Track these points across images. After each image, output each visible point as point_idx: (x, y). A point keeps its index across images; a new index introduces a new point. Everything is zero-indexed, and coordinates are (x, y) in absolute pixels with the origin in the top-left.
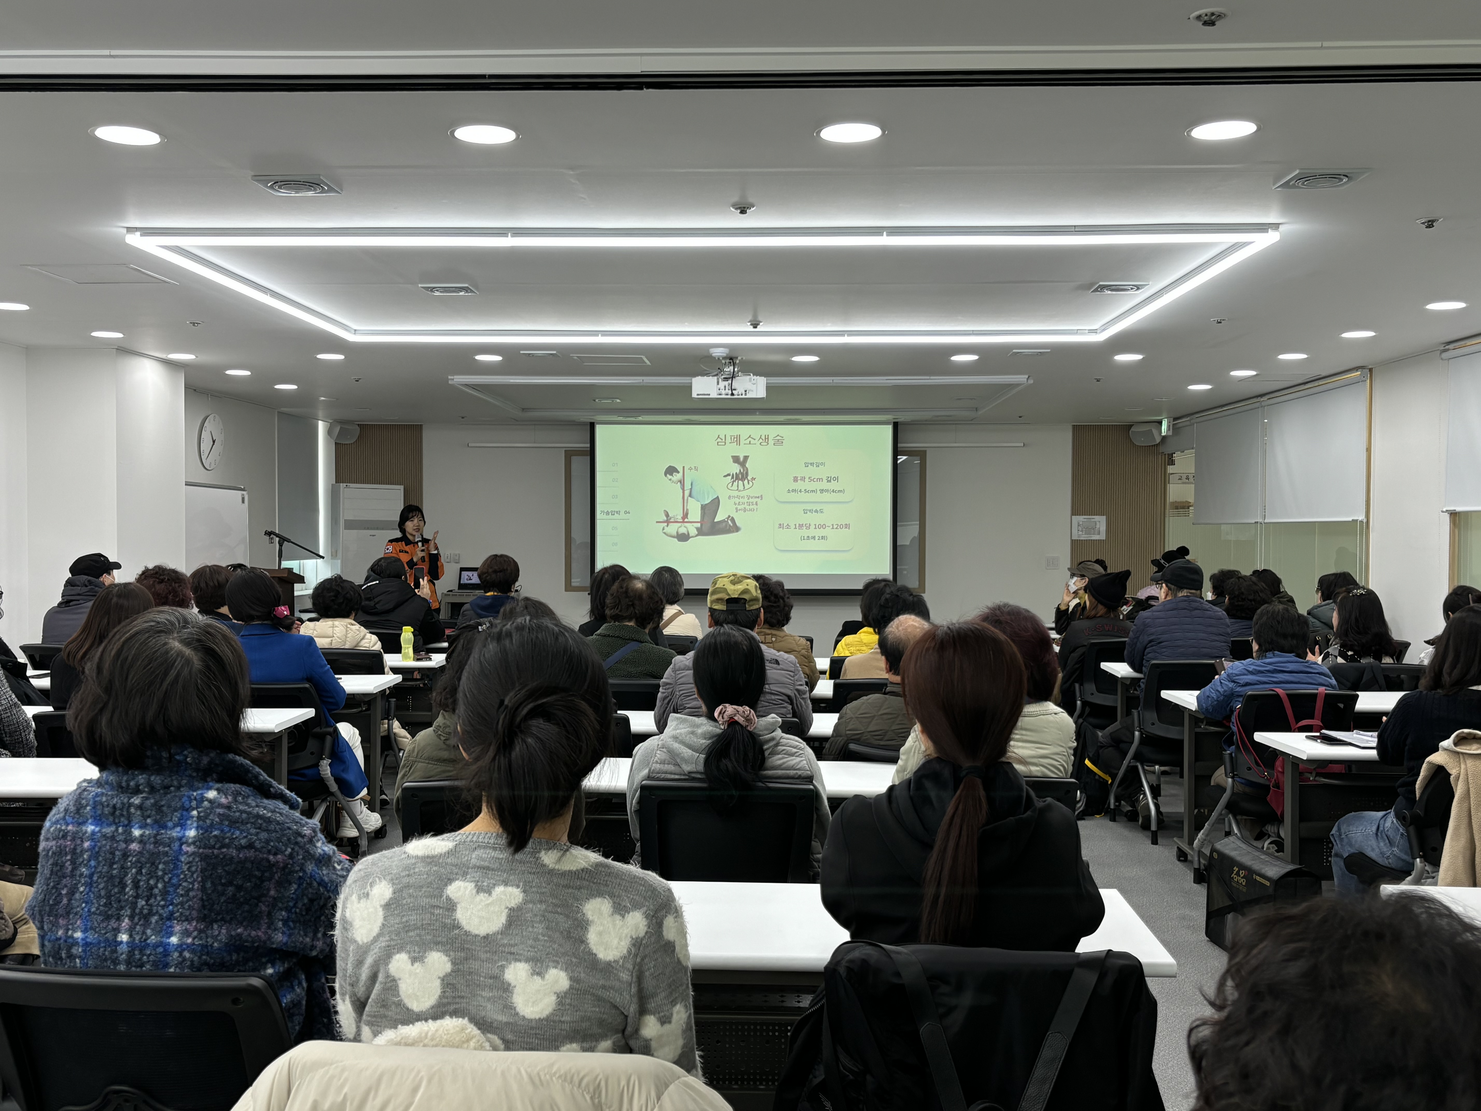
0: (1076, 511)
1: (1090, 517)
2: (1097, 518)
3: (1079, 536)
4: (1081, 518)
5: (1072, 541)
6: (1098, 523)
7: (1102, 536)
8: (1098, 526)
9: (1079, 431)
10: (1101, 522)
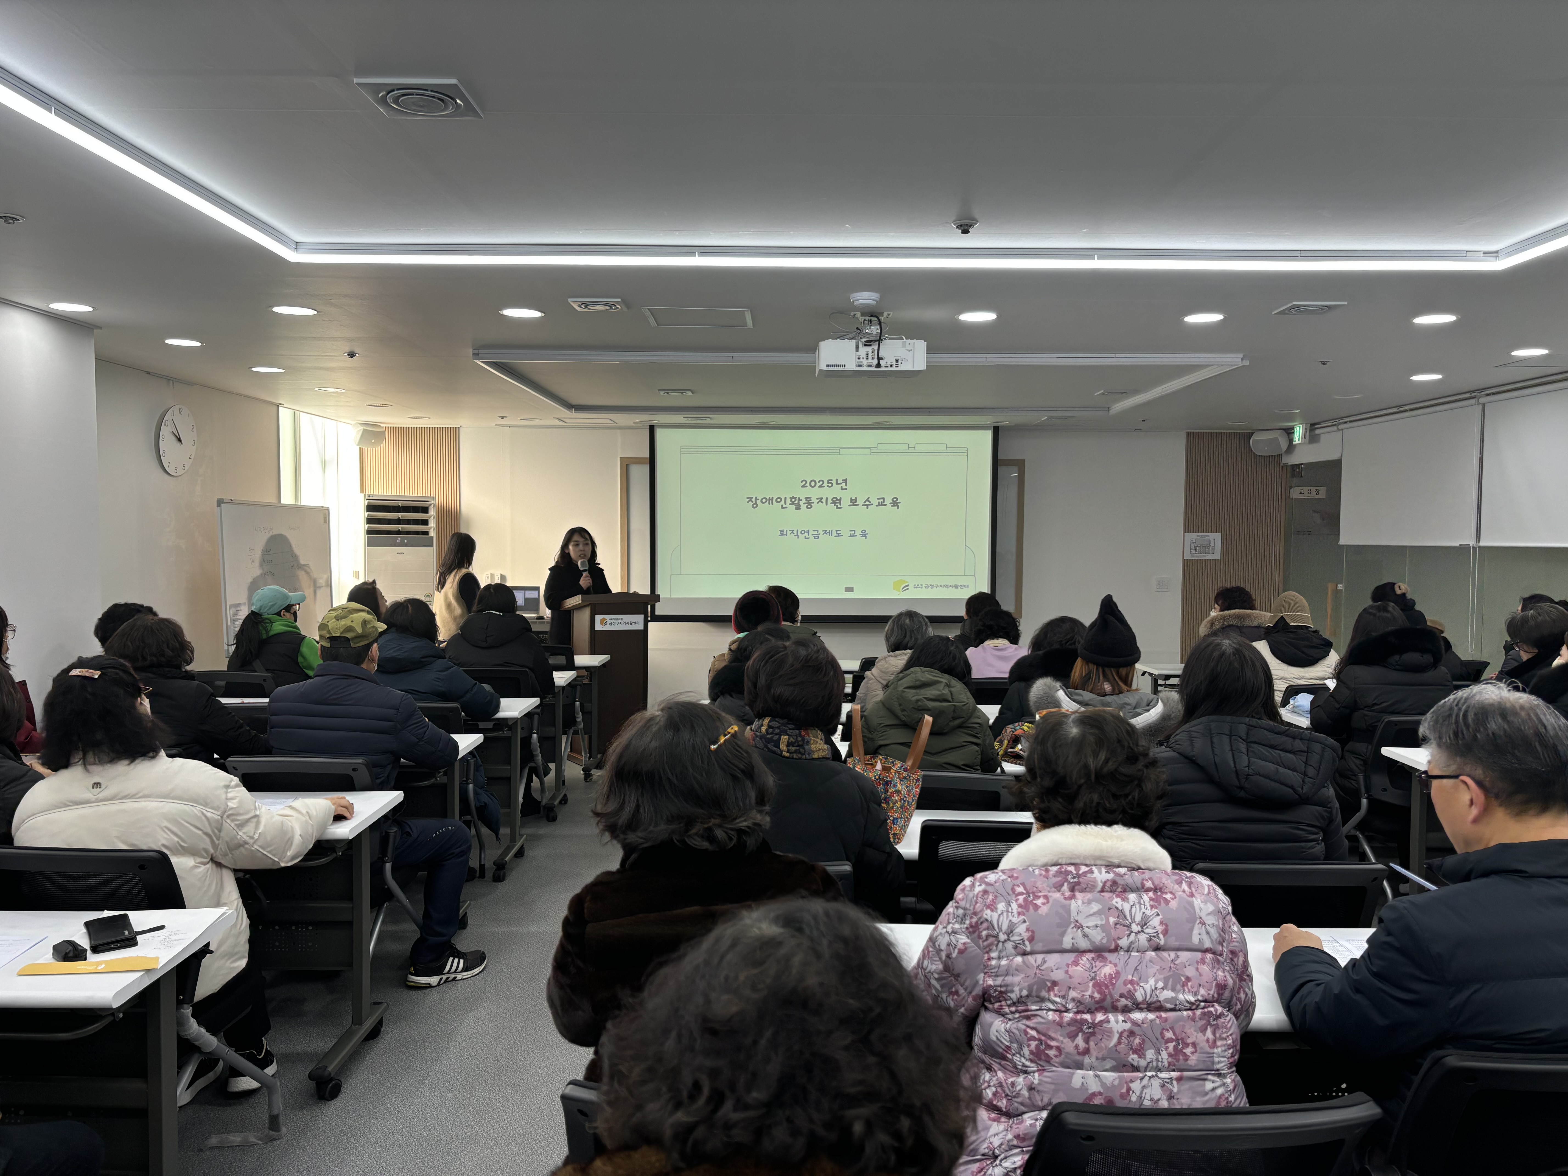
0: (1188, 527)
1: (1202, 534)
2: (1212, 536)
3: (1192, 555)
4: (1194, 536)
5: (1184, 560)
6: (1212, 541)
7: (1217, 556)
8: (1212, 545)
9: (1193, 438)
10: (1216, 539)
